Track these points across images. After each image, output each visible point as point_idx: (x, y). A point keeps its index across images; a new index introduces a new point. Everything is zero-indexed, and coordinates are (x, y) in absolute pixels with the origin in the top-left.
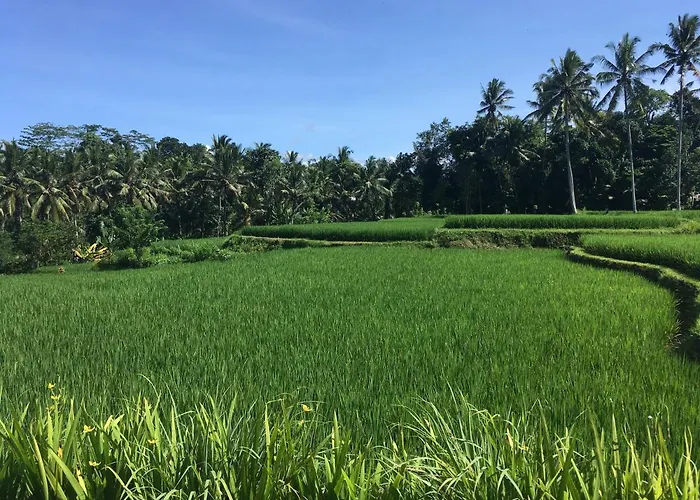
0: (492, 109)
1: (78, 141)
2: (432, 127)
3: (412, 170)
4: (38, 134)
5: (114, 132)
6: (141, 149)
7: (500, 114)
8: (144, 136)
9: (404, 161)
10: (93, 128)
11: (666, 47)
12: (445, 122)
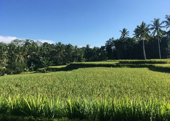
0: (124, 35)
1: (24, 43)
2: (110, 40)
3: (105, 50)
4: (15, 42)
5: (33, 41)
6: (39, 45)
7: (126, 37)
8: (40, 42)
9: (103, 48)
10: (28, 40)
11: (166, 21)
12: (113, 38)
